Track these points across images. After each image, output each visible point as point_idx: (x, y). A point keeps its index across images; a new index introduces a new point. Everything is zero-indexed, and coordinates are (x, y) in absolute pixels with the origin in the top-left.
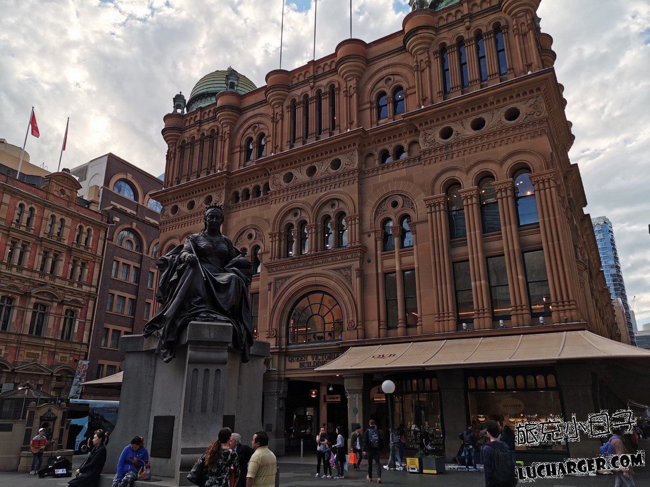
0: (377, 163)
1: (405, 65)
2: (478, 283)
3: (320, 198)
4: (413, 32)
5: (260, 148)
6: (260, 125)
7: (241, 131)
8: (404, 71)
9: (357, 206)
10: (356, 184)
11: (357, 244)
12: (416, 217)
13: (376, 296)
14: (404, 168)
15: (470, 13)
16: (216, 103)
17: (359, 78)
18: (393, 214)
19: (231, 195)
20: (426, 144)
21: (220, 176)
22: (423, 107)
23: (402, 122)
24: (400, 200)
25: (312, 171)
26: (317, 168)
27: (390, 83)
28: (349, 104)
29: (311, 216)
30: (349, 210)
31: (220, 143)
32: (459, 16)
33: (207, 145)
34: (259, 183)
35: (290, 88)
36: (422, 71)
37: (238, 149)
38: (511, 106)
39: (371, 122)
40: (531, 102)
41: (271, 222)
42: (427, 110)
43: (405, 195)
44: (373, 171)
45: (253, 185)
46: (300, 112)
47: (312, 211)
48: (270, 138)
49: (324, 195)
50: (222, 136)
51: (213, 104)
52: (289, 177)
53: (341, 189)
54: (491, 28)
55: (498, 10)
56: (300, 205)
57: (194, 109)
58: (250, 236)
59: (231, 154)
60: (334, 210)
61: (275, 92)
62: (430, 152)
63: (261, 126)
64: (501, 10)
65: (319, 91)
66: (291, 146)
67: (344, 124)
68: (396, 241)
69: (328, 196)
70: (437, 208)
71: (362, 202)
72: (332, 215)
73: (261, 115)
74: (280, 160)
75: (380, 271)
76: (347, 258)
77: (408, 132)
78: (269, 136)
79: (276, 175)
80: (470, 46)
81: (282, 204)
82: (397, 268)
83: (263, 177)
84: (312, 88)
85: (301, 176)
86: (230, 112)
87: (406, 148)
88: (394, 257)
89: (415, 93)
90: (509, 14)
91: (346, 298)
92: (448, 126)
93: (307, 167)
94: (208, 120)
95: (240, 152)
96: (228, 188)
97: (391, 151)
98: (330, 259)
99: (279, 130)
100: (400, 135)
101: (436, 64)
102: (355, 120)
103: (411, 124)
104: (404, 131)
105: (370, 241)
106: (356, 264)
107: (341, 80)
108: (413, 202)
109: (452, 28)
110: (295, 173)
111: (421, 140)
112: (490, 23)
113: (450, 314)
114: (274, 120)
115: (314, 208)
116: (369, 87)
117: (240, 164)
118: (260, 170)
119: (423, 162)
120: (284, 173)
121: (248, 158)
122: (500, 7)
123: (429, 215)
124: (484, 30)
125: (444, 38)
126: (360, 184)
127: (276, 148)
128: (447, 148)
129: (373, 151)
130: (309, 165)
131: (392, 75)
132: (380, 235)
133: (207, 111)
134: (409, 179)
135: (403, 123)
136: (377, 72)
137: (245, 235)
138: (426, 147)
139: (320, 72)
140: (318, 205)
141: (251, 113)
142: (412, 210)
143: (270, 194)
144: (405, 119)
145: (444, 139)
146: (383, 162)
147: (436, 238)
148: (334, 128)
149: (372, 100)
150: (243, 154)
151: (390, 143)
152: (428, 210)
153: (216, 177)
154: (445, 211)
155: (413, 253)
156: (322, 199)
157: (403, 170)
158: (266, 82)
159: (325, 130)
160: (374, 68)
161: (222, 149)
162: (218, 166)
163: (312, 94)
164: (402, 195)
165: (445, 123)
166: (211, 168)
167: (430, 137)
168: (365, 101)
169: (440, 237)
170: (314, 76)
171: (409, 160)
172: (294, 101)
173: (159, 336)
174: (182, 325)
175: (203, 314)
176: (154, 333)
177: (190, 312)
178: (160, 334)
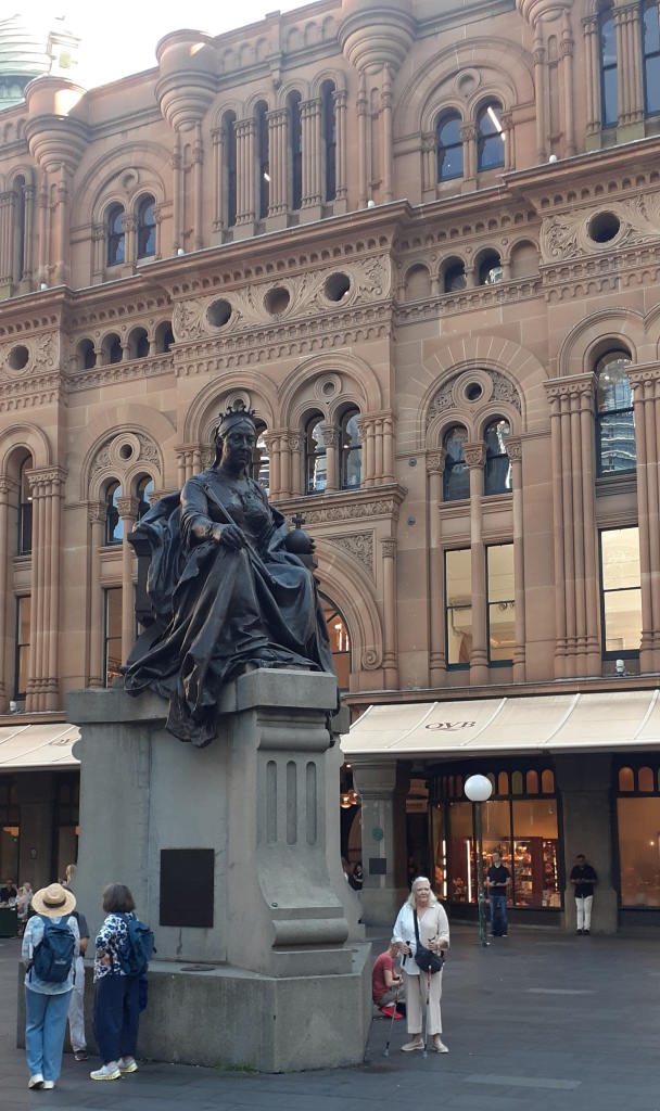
0: (436, 290)
1: (511, 45)
3: (298, 369)
5: (145, 233)
6: (141, 172)
7: (94, 186)
8: (508, 61)
9: (387, 391)
10: (387, 339)
11: (386, 482)
12: (524, 423)
13: (425, 600)
14: (499, 306)
16: (26, 107)
17: (395, 68)
18: (470, 416)
19: (73, 349)
20: (554, 252)
21: (49, 299)
22: (552, 159)
23: (502, 193)
24: (485, 381)
25: (278, 299)
26: (291, 294)
27: (469, 86)
28: (371, 134)
29: (277, 410)
30: (369, 398)
31: (40, 213)
34: (145, 323)
35: (218, 81)
36: (553, 65)
37: (88, 233)
39: (423, 187)
41: (180, 419)
42: (564, 168)
43: (500, 371)
44: (426, 307)
45: (130, 326)
46: (246, 147)
47: (279, 401)
48: (172, 210)
49: (308, 363)
50: (45, 196)
51: (16, 107)
52: (222, 313)
53: (348, 349)
56: (249, 383)
58: (127, 452)
59: (71, 243)
60: (331, 399)
61: (182, 90)
62: (564, 270)
63: (146, 176)
65: (295, 98)
66: (227, 236)
67: (358, 187)
68: (475, 477)
69: (317, 364)
70: (574, 405)
71: (397, 383)
72: (326, 411)
73: (143, 146)
74: (200, 268)
75: (434, 545)
76: (363, 514)
77: (512, 219)
78: (168, 204)
79: (190, 306)
81: (204, 379)
82: (476, 539)
83: (155, 308)
84: (276, 87)
85: (250, 308)
86: (65, 135)
87: (505, 258)
88: (467, 514)
89: (534, 119)
91: (359, 602)
92: (610, 209)
93: (266, 289)
94: (5, 150)
95: (93, 240)
96: (68, 330)
97: (469, 262)
98: (323, 515)
99: (194, 190)
100: (493, 223)
101: (586, 50)
102: (385, 177)
103: (522, 200)
104: (504, 214)
105: (417, 478)
106: (383, 528)
107: (351, 71)
108: (517, 387)
110: (237, 301)
111: (543, 240)
113: (590, 641)
114: (179, 163)
115: (283, 392)
116: (419, 94)
117: (92, 270)
118: (147, 289)
119: (546, 295)
120: (209, 301)
121: (112, 259)
123: (554, 420)
126: (394, 340)
127: (187, 236)
128: (604, 263)
129: (426, 260)
130: (271, 286)
131: (475, 67)
132: (437, 462)
133: (2, 124)
134: (509, 333)
135: (505, 196)
136: (439, 57)
137: (115, 449)
138: (556, 259)
139: (296, 43)
140: (294, 384)
141: (115, 141)
142: (513, 407)
143: (174, 352)
144: (510, 185)
145: (598, 241)
146: (447, 289)
147: (566, 474)
148: (331, 195)
149: (426, 128)
150: (101, 246)
151: (466, 242)
152: (553, 408)
153: (38, 302)
154: (591, 413)
155: (511, 505)
156: (304, 371)
157: (497, 310)
158: (158, 58)
159: (310, 199)
160: (432, 46)
161: (48, 230)
162: (40, 272)
163: (277, 102)
164: (492, 371)
165: (602, 202)
166: (22, 277)
167: (564, 235)
168: (409, 130)
169: (576, 473)
170: (282, 53)
171: (512, 289)
172: (230, 117)
173: (167, 695)
174: (227, 675)
175: (265, 652)
176: (153, 687)
177: (240, 647)
178: (169, 690)
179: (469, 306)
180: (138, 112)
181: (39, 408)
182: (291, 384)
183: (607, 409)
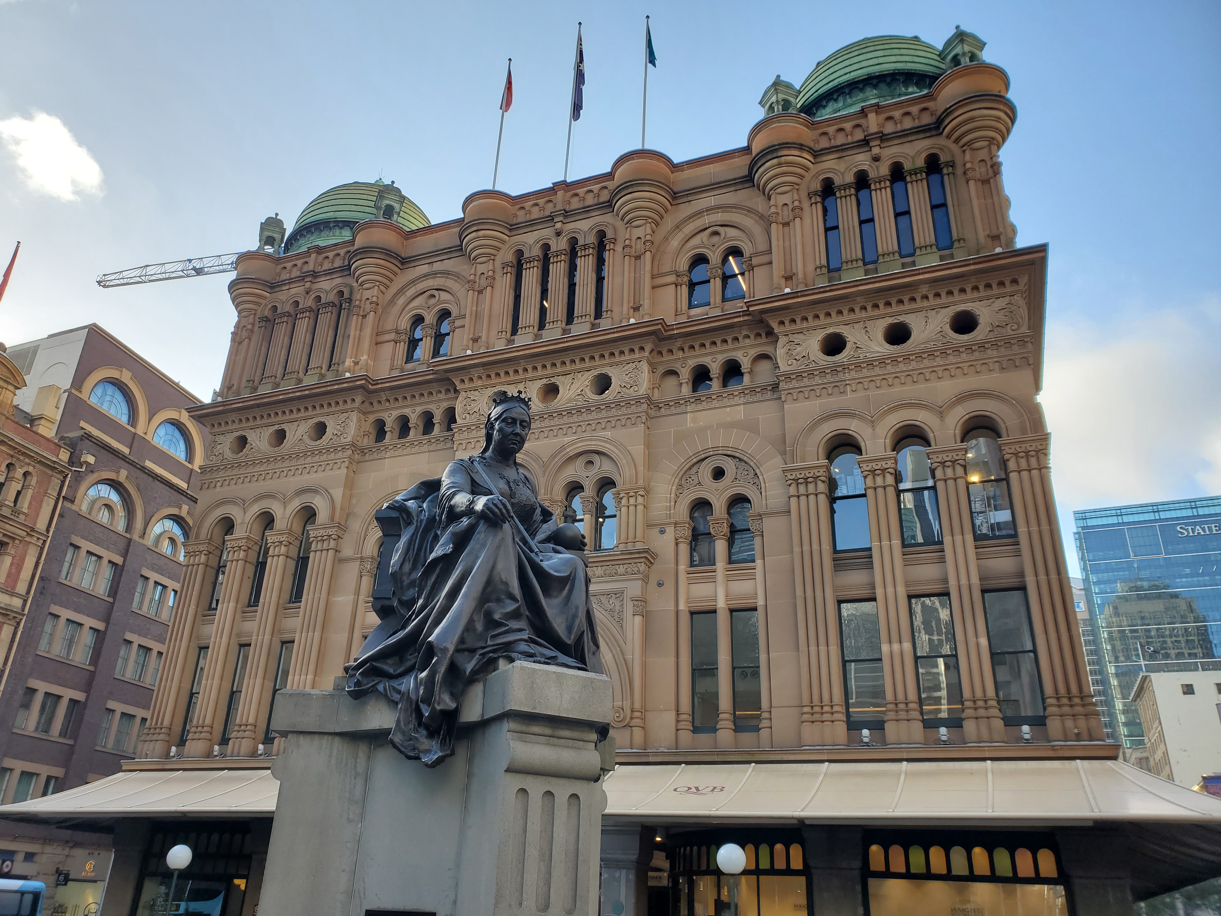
0: (686, 390)
1: (750, 211)
2: (896, 647)
3: (563, 448)
4: (770, 151)
5: (439, 339)
6: (442, 293)
7: (401, 301)
8: (748, 222)
9: (641, 469)
10: (642, 427)
11: (639, 546)
12: (764, 502)
13: (672, 659)
14: (740, 404)
15: (882, 132)
16: (352, 242)
17: (656, 224)
18: (715, 494)
19: (367, 426)
20: (790, 363)
21: (350, 384)
22: (787, 290)
23: (745, 315)
24: (729, 466)
25: (549, 392)
26: (561, 388)
27: (717, 240)
28: (634, 270)
30: (624, 476)
31: (353, 319)
32: (859, 135)
33: (326, 319)
34: (433, 407)
35: (513, 228)
36: (787, 224)
37: (392, 336)
38: (962, 307)
39: (677, 310)
40: (1001, 303)
42: (798, 297)
43: (741, 457)
44: (676, 404)
45: (419, 409)
46: (530, 276)
47: (544, 474)
48: (464, 321)
49: (572, 443)
50: (359, 307)
51: (344, 243)
53: (608, 434)
54: (920, 162)
55: (934, 133)
57: (304, 249)
59: (376, 343)
60: (590, 474)
61: (481, 233)
63: (444, 296)
64: (942, 133)
65: (573, 242)
66: (510, 342)
67: (622, 309)
68: (721, 546)
69: (580, 445)
70: (811, 487)
71: (651, 463)
72: (586, 484)
73: (446, 274)
74: (484, 365)
75: (682, 607)
76: (616, 573)
77: (753, 336)
78: (462, 317)
79: (474, 395)
80: (880, 189)
82: (721, 604)
83: (442, 396)
84: (558, 234)
86: (382, 262)
87: (746, 367)
88: (713, 580)
89: (771, 263)
90: (957, 141)
92: (838, 331)
94: (330, 272)
95: (396, 342)
96: (365, 411)
97: (715, 369)
99: (485, 307)
100: (735, 340)
101: (813, 215)
102: (646, 300)
103: (761, 321)
104: (745, 333)
105: (666, 544)
106: (634, 588)
107: (620, 225)
108: (758, 471)
109: (844, 154)
111: (780, 352)
112: (919, 153)
113: (836, 708)
114: (474, 284)
115: (548, 466)
116: (675, 243)
117: (392, 364)
118: (437, 380)
119: (782, 397)
121: (410, 357)
122: (938, 128)
123: (793, 501)
124: (907, 166)
125: (831, 170)
126: (648, 428)
127: (476, 340)
128: (834, 372)
129: (677, 366)
130: (544, 381)
131: (721, 226)
132: (685, 532)
133: (331, 255)
134: (751, 427)
136: (692, 217)
138: (792, 368)
139: (575, 204)
140: (559, 460)
141: (423, 269)
142: (755, 487)
143: (455, 430)
144: (751, 309)
145: (828, 355)
146: (695, 390)
147: (806, 548)
148: (598, 314)
149: (679, 267)
150: (402, 348)
151: (711, 354)
152: (792, 490)
153: (341, 386)
154: (827, 495)
155: (754, 574)
156: (568, 450)
157: (738, 408)
158: (464, 212)
159: (582, 316)
160: (686, 210)
161: (358, 332)
162: (346, 364)
163: (560, 245)
164: (734, 457)
165: (830, 325)
166: (330, 366)
167: (799, 349)
168: (666, 268)
169: (815, 547)
170: (564, 210)
171: (753, 391)
172: (520, 253)
173: (397, 697)
174: (474, 672)
175: (523, 647)
176: (380, 687)
177: (494, 637)
178: (399, 692)
179: (715, 404)
180: (444, 249)
181: (329, 473)
182: (556, 460)
183: (840, 495)
